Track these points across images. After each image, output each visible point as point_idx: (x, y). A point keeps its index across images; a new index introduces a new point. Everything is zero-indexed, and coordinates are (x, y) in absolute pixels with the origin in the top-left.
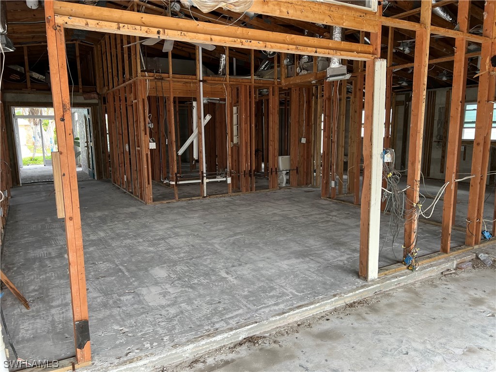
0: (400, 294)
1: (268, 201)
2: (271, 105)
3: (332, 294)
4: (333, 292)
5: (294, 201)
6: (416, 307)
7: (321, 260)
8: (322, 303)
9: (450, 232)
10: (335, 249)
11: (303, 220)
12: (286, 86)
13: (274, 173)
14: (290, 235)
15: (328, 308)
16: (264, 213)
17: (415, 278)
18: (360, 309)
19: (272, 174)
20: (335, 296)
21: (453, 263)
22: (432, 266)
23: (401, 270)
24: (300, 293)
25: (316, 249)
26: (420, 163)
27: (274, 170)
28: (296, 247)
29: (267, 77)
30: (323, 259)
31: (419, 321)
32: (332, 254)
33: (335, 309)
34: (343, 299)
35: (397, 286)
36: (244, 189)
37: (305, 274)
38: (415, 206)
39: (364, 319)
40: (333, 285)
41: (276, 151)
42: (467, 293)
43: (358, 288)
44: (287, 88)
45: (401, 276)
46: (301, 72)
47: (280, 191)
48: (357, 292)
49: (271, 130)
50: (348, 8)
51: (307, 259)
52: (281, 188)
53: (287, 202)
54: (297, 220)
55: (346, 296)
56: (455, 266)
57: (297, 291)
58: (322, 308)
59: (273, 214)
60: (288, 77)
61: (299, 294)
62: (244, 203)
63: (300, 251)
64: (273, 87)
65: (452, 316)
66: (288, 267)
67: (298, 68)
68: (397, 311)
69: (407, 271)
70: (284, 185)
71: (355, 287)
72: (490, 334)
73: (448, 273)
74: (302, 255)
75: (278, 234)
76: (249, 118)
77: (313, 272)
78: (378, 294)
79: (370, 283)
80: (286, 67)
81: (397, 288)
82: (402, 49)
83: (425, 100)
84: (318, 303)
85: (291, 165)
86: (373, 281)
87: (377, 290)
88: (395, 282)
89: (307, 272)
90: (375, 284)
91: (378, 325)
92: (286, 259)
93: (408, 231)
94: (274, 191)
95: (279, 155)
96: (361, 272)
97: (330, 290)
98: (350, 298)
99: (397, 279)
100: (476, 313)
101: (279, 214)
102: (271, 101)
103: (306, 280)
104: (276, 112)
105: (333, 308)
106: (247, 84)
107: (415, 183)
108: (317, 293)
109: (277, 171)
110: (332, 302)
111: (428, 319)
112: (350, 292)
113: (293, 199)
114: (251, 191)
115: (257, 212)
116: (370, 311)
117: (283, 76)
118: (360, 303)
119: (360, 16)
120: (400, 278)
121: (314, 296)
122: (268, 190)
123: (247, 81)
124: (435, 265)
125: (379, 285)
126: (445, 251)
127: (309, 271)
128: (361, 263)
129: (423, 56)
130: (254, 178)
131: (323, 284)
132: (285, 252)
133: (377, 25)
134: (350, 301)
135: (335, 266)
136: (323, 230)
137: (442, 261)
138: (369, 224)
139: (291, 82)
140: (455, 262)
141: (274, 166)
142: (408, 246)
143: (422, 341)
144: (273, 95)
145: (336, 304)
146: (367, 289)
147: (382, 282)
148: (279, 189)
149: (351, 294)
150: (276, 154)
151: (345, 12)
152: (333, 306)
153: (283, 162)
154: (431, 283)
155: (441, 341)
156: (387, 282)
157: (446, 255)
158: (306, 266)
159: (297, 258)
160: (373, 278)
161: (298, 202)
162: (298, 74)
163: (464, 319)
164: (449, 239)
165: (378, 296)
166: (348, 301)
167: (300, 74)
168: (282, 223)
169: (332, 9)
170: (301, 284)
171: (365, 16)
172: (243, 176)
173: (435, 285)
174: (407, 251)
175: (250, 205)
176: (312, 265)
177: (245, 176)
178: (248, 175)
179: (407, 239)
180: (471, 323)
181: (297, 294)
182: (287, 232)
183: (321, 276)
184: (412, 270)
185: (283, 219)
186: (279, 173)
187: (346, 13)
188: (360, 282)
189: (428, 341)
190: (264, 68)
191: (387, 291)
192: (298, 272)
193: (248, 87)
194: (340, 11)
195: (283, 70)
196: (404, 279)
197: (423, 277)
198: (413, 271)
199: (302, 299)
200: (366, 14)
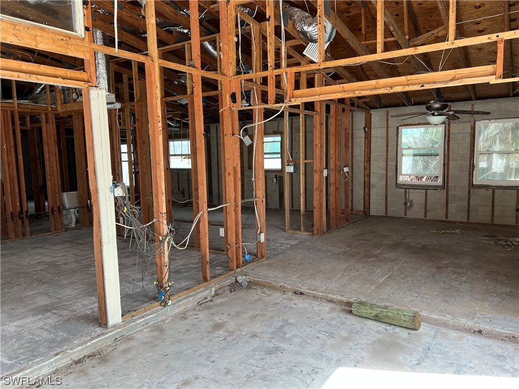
0: (146, 335)
1: (41, 247)
2: (44, 134)
3: (55, 353)
4: (59, 350)
5: (77, 243)
6: (155, 346)
7: (65, 313)
8: (36, 367)
9: (208, 260)
10: (92, 296)
11: (73, 266)
12: (64, 113)
13: (56, 213)
14: (42, 289)
15: (46, 371)
16: (26, 264)
17: (167, 313)
18: (88, 363)
19: (53, 213)
20: (57, 354)
21: (211, 290)
22: (188, 297)
23: (153, 307)
24: (11, 360)
25: (67, 300)
26: (164, 194)
27: (56, 208)
28: (42, 301)
29: (42, 102)
30: (69, 310)
31: (149, 362)
32: (85, 302)
33: (57, 370)
34: (68, 356)
35: (144, 327)
36: (12, 235)
37: (33, 335)
38: (161, 239)
39: (86, 375)
40: (65, 340)
41: (57, 187)
42: (212, 320)
43: (92, 339)
44: (66, 116)
45: (150, 315)
46: (78, 98)
47: (64, 233)
48: (89, 344)
49: (47, 163)
51: (49, 314)
52: (67, 230)
53: (67, 245)
54: (66, 267)
55: (72, 351)
56: (213, 293)
57: (10, 359)
58: (36, 373)
59: (38, 263)
60: (65, 103)
61: (9, 362)
62: (6, 253)
63: (45, 306)
64: (46, 114)
65: (185, 348)
66: (16, 329)
67: (74, 94)
68: (129, 356)
69: (160, 307)
70: (73, 225)
71: (89, 338)
72: (212, 360)
73: (204, 301)
74: (45, 309)
75: (29, 288)
76: (13, 149)
77: (46, 330)
78: (119, 340)
79: (110, 330)
80: (61, 92)
81: (145, 328)
82: (183, 82)
83: (161, 132)
84: (29, 368)
85: (80, 202)
86: (115, 326)
87: (117, 337)
88: (141, 323)
89: (38, 332)
90: (115, 330)
91: (100, 378)
92: (19, 319)
93: (159, 266)
94: (57, 234)
95: (64, 191)
96: (100, 319)
97: (54, 346)
98: (78, 351)
99: (143, 319)
100: (210, 340)
101: (46, 262)
102: (44, 129)
103: (29, 342)
104: (53, 142)
105: (54, 369)
106: (7, 109)
107: (161, 215)
108: (36, 356)
109: (61, 208)
110: (52, 363)
111: (160, 358)
112: (79, 346)
113: (76, 241)
114: (23, 236)
115: (17, 263)
116: (99, 363)
117: (59, 102)
118: (89, 356)
119: (63, 40)
120: (147, 318)
121: (30, 360)
122: (49, 233)
123: (8, 105)
124: (192, 296)
125: (119, 330)
126: (205, 280)
127: (42, 328)
128: (100, 308)
130: (26, 221)
131: (51, 342)
132: (24, 310)
133: (87, 51)
134: (79, 356)
135: (79, 317)
136: (91, 274)
137: (201, 289)
138: (103, 265)
139: (68, 109)
140: (213, 289)
141: (56, 204)
142: (160, 281)
143: (140, 385)
144: (47, 122)
145: (58, 363)
146: (103, 337)
147: (125, 326)
148: (65, 231)
149: (81, 347)
150: (57, 190)
151: (38, 33)
152: (53, 367)
153: (69, 199)
154: (183, 316)
155: (160, 380)
156: (132, 324)
157: (206, 284)
158: (41, 324)
159: (35, 315)
160: (115, 323)
161: (81, 244)
162: (75, 101)
163: (196, 349)
164: (208, 266)
165: (117, 343)
166: (76, 357)
167: (78, 100)
168: (43, 272)
169: (17, 27)
170: (19, 349)
171: (69, 40)
172: (10, 219)
173: (186, 317)
174: (160, 286)
175: (12, 254)
176: (52, 320)
177: (12, 219)
178: (18, 217)
179: (160, 273)
180: (200, 352)
181: (7, 362)
182: (44, 283)
183: (54, 333)
184: (164, 306)
185: (47, 268)
186: (65, 212)
188: (99, 330)
189: (146, 384)
190: (40, 92)
191: (131, 335)
192: (26, 333)
193: (9, 113)
194: (31, 31)
195: (58, 95)
196: (151, 318)
197: (177, 311)
198: (165, 307)
199: (11, 367)
200: (70, 38)
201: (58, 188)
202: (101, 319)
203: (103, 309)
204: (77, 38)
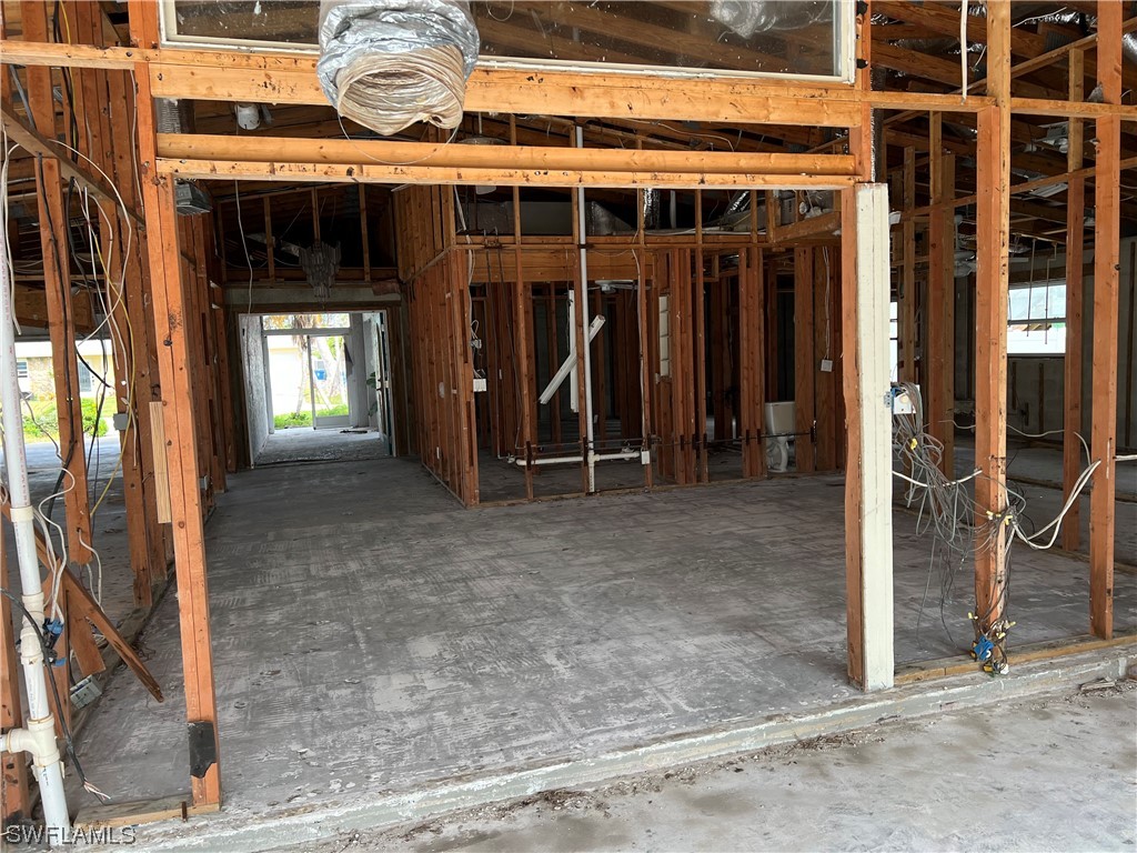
0: (946, 728)
1: (728, 506)
2: (742, 290)
3: (766, 714)
4: (772, 710)
5: (791, 505)
6: (970, 759)
7: (780, 640)
8: (735, 732)
9: (1110, 586)
10: (828, 617)
11: (787, 549)
12: (779, 244)
13: (754, 442)
14: (736, 584)
15: (749, 745)
16: (705, 532)
17: (998, 692)
18: (827, 754)
19: (748, 443)
20: (770, 718)
21: (1116, 664)
22: (1052, 666)
23: (964, 671)
24: (694, 707)
25: (782, 615)
26: (1004, 415)
27: (754, 434)
28: (737, 608)
29: (740, 227)
30: (787, 637)
31: (958, 792)
32: (815, 627)
33: (769, 748)
34: (788, 728)
35: (944, 710)
36: (681, 477)
37: (726, 669)
38: (991, 518)
39: (825, 775)
40: (780, 696)
41: (758, 390)
42: (1121, 738)
43: (834, 706)
44: (783, 249)
45: (957, 686)
46: (808, 211)
47: (768, 483)
48: (829, 714)
49: (744, 344)
50: (779, 82)
51: (750, 636)
52: (771, 476)
53: (773, 507)
54: (773, 549)
55: (797, 720)
56: (1121, 672)
57: (691, 703)
58: (734, 743)
59: (725, 534)
60: (782, 225)
61: (690, 710)
62: (672, 508)
63: (744, 619)
64: (748, 250)
65: (1050, 786)
66: (697, 650)
67: (802, 204)
68: (913, 765)
69: (980, 674)
70: (783, 469)
71: (829, 702)
72: (1127, 837)
73: (1097, 686)
74: (743, 626)
75: (713, 579)
76: (690, 319)
77: (748, 666)
78: (887, 724)
79: (869, 697)
80: (778, 202)
81: (943, 713)
82: (1052, 142)
83: (1007, 268)
84: (724, 730)
85: (798, 423)
86: (879, 691)
87: (884, 715)
88: (937, 699)
89: (734, 666)
90: (881, 700)
91: (852, 792)
92: (701, 634)
93: (982, 579)
94: (753, 484)
95: (767, 400)
96: (850, 669)
97: (765, 702)
98: (808, 724)
99: (942, 692)
100: (1118, 786)
101: (739, 535)
102: (742, 280)
103: (721, 682)
104: (757, 303)
105: (763, 746)
106: (685, 246)
107: (993, 463)
108: (733, 710)
109: (762, 434)
110: (761, 731)
111: (984, 790)
112: (810, 712)
113: (790, 501)
114: (698, 481)
115: (691, 528)
116: (848, 760)
117: (772, 224)
118: (828, 740)
119: (813, 96)
120: (951, 691)
121: (724, 716)
122: (740, 480)
123: (686, 239)
124: (1061, 666)
125: (889, 702)
126: (1099, 633)
127: (741, 661)
128: (851, 648)
129: (995, 167)
130: (704, 453)
131: (759, 692)
132: (707, 619)
133: (858, 110)
134: (810, 733)
135: (806, 654)
136: (825, 573)
137: (1087, 655)
138: (861, 558)
139: (789, 237)
140: (1123, 662)
141: (755, 425)
142: (983, 614)
143: (941, 836)
144: (748, 266)
145: (771, 737)
146: (855, 709)
147: (901, 697)
148: (768, 479)
149: (813, 717)
150: (758, 398)
151: (772, 91)
152: (764, 741)
153: (778, 416)
154: (1040, 709)
155: (989, 841)
156: (916, 696)
157: (1100, 643)
158: (738, 651)
159: (727, 632)
160: (881, 686)
161: (798, 508)
162: (802, 217)
163: (1079, 798)
164: (1109, 601)
165: (884, 728)
166: (805, 734)
167: (808, 216)
168: (734, 554)
169: (737, 89)
170: (705, 690)
171: (824, 94)
172: (679, 447)
173: (1046, 713)
174: (982, 625)
175: (682, 512)
176: (756, 650)
177: (682, 449)
178: (691, 445)
179: (982, 597)
180: (1091, 808)
181: (687, 708)
182: (737, 574)
183: (762, 676)
184: (992, 674)
185: (741, 546)
186: (768, 442)
187: (773, 93)
188: (847, 692)
189: (956, 839)
190: (739, 207)
191: (913, 719)
192: (715, 663)
193: (688, 251)
194: (760, 91)
195: (771, 209)
196: (961, 694)
197: (1022, 692)
198: (992, 676)
199: (693, 719)
200: (826, 91)
201: (759, 394)
202: (852, 670)
203: (857, 650)
204: (840, 87)
